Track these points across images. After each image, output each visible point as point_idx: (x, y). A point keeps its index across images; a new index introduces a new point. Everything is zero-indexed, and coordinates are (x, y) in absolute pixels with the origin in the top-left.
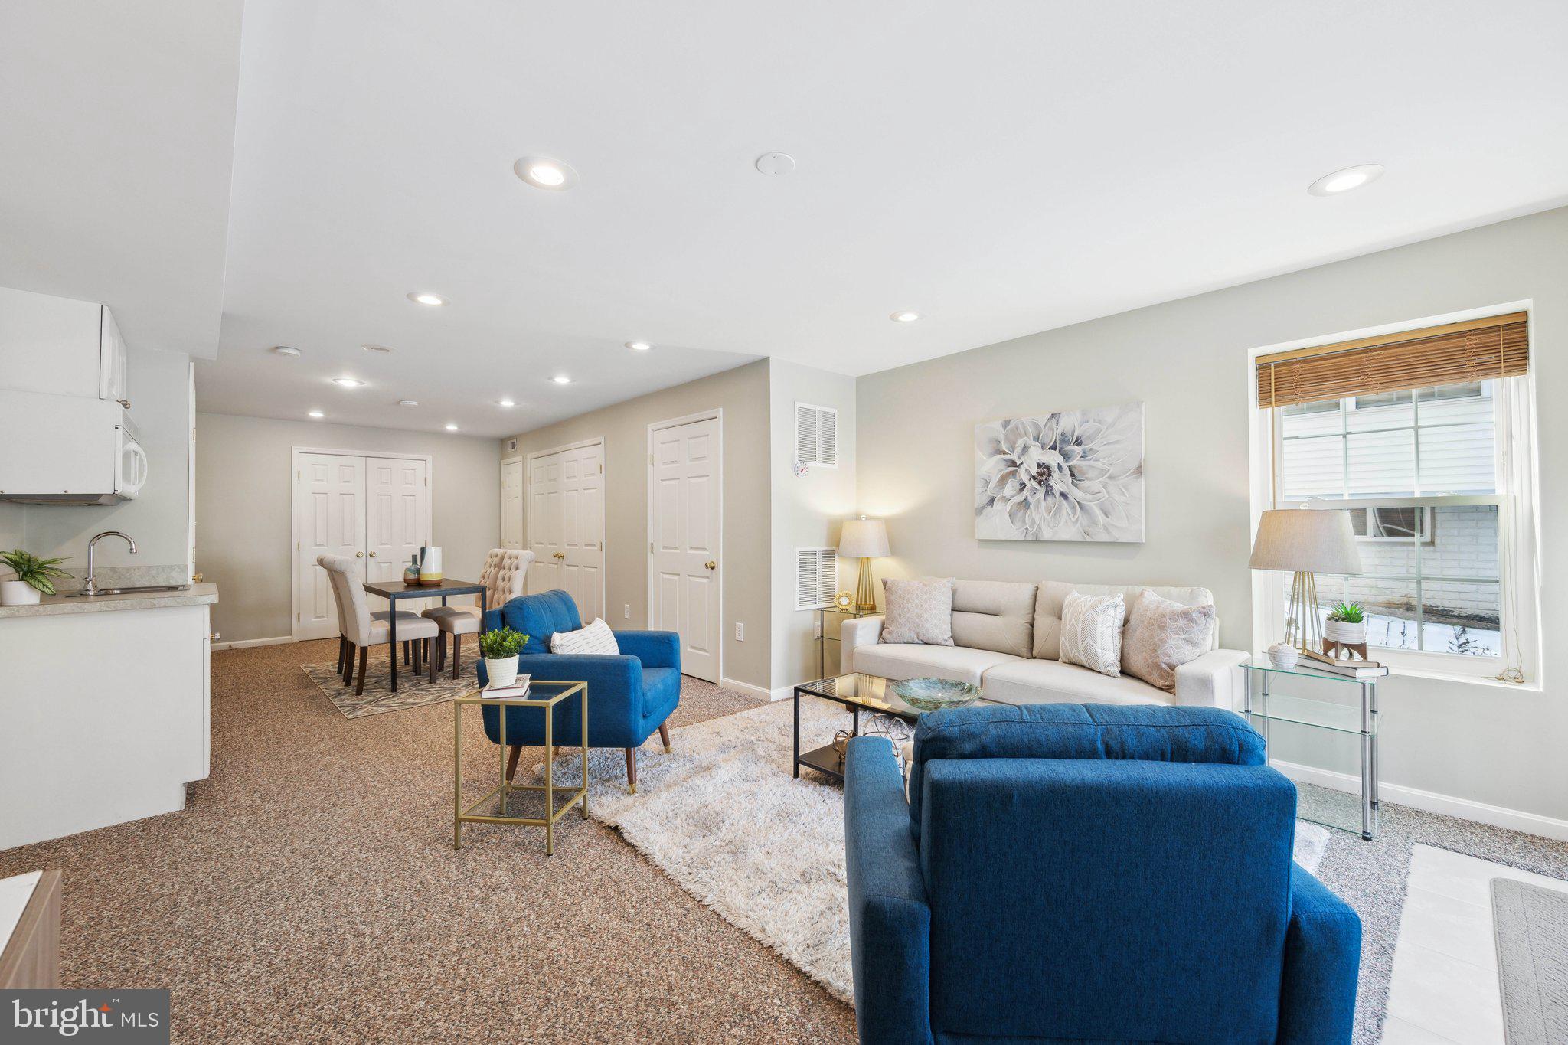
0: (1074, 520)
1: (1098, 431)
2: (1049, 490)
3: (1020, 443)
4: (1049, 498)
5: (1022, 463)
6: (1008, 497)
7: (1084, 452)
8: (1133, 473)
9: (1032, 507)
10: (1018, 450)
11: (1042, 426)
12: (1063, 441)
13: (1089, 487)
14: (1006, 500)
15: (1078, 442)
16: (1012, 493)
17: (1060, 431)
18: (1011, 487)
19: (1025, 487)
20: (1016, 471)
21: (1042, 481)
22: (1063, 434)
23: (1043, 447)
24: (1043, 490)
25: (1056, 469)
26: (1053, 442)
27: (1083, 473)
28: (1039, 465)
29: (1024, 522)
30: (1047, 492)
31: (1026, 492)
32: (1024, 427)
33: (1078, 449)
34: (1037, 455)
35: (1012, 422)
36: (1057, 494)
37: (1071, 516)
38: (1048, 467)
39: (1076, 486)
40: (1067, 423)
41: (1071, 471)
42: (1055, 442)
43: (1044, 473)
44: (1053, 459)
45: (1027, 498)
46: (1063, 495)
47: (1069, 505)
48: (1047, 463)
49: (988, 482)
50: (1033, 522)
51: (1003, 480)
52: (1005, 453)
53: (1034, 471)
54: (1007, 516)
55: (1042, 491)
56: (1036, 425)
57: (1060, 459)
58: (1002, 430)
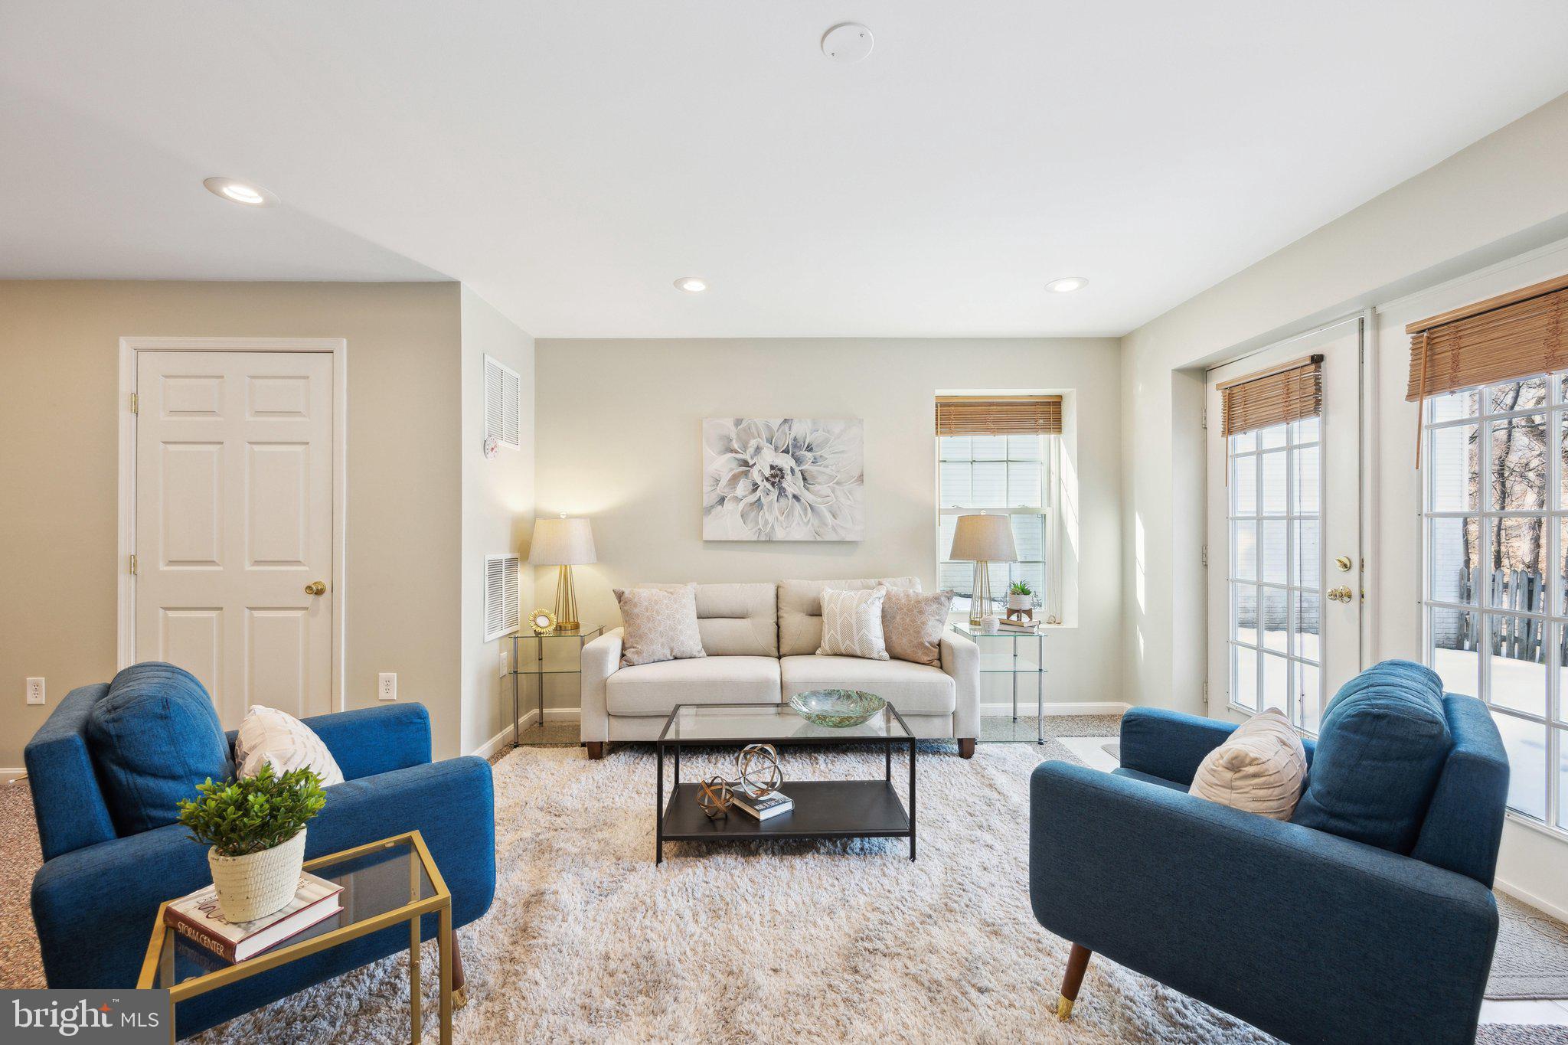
0: (806, 521)
1: (827, 441)
2: (782, 492)
3: (753, 443)
4: (782, 500)
5: (755, 464)
6: (740, 497)
7: (815, 459)
8: (857, 481)
9: (765, 507)
10: (751, 450)
11: (775, 429)
12: (795, 446)
13: (819, 490)
14: (738, 500)
15: (809, 449)
16: (744, 494)
17: (792, 436)
18: (742, 488)
19: (757, 488)
20: (749, 471)
21: (775, 482)
22: (795, 439)
23: (776, 449)
24: (777, 492)
25: (789, 472)
26: (786, 446)
27: (813, 477)
28: (772, 467)
29: (757, 523)
30: (780, 494)
31: (758, 493)
32: (757, 428)
33: (809, 455)
34: (769, 457)
35: (744, 422)
36: (790, 496)
37: (803, 517)
38: (781, 470)
39: (808, 489)
40: (800, 429)
41: (802, 475)
42: (788, 446)
43: (776, 476)
44: (786, 462)
45: (759, 499)
46: (795, 497)
47: (801, 507)
48: (780, 466)
49: (717, 481)
50: (766, 522)
51: (734, 480)
52: (737, 452)
53: (767, 472)
54: (739, 515)
55: (775, 492)
56: (769, 428)
57: (793, 463)
58: (733, 428)
